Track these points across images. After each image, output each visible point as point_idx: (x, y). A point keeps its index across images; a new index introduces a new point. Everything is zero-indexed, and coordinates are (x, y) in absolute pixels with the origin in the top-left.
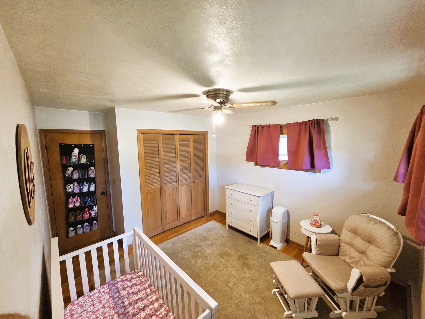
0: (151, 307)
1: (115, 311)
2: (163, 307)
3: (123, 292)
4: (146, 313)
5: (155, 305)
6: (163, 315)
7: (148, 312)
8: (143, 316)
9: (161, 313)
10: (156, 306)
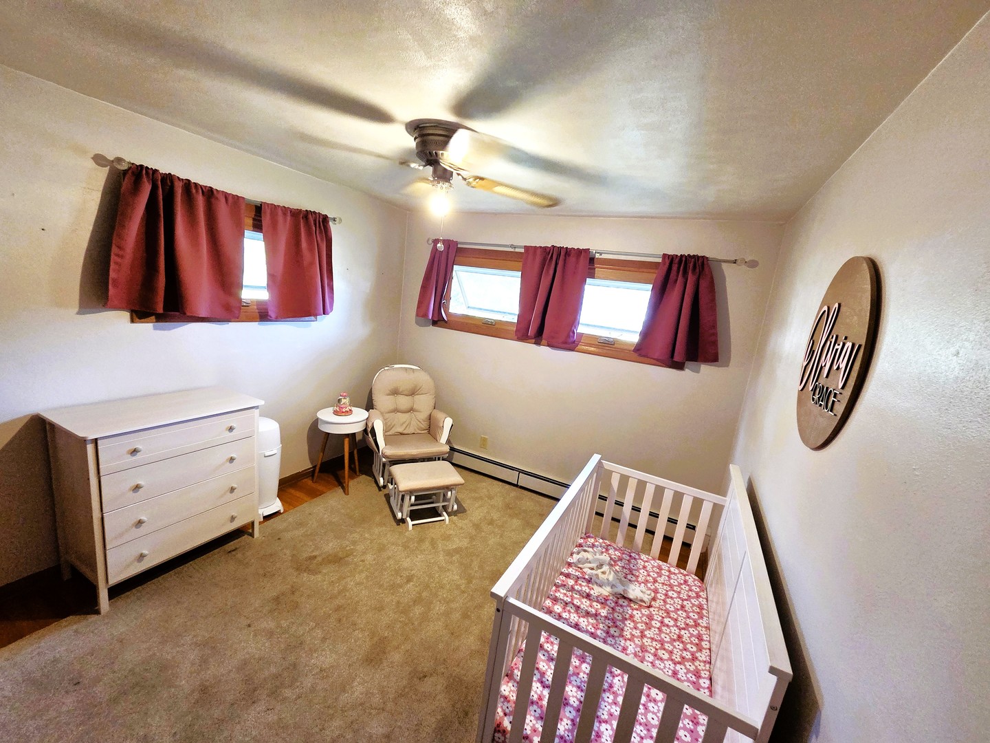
0: (565, 615)
1: (612, 681)
2: (556, 597)
3: (573, 696)
4: (577, 618)
5: (558, 611)
6: (567, 591)
7: (575, 615)
8: (585, 620)
9: (565, 594)
10: (559, 607)
